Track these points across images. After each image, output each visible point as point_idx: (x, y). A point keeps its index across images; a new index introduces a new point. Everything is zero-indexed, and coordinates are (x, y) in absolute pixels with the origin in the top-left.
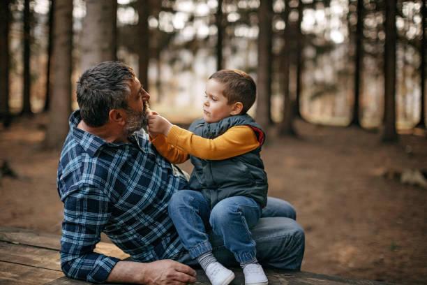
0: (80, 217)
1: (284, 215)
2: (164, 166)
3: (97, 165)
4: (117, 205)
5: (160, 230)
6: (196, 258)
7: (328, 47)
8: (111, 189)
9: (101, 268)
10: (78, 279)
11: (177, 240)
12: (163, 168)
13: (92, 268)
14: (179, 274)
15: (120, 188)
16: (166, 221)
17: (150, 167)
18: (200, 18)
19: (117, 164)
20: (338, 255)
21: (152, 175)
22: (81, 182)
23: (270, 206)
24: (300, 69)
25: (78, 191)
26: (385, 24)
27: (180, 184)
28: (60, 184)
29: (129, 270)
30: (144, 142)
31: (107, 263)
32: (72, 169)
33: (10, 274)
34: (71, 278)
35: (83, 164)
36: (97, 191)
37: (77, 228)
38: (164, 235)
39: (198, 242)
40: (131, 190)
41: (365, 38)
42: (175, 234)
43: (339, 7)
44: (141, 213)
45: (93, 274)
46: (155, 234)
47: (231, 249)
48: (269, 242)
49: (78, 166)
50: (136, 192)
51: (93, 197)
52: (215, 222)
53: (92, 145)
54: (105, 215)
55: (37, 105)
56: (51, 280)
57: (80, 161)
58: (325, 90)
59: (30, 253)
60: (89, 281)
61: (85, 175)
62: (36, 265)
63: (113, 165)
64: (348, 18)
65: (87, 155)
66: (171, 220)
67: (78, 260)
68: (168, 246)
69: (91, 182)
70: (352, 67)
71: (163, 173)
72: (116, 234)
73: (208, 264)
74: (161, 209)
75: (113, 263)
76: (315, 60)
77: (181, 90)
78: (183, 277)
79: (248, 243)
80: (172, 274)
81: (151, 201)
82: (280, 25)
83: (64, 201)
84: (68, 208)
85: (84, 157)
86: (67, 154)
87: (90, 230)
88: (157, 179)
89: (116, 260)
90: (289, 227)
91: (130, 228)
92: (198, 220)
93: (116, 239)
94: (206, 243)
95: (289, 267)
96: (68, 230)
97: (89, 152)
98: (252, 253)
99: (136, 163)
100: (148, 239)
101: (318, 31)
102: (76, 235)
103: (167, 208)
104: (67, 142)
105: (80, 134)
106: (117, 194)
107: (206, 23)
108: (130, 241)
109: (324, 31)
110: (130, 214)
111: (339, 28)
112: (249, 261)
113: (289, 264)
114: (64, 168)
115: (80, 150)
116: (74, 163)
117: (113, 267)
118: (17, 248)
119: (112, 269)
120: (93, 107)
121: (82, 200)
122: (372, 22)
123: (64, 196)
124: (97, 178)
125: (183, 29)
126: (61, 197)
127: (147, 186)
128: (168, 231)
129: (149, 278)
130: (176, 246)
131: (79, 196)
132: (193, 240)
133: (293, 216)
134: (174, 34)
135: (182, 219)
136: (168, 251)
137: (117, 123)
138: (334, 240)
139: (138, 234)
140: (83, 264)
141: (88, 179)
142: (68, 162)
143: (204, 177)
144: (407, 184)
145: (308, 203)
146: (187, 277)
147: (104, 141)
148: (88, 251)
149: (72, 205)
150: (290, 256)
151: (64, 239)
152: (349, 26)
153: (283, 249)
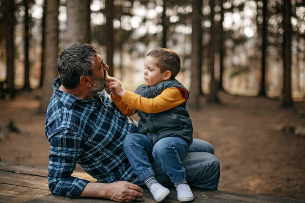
0: (61, 151)
1: (205, 151)
2: (120, 116)
3: (72, 115)
4: (87, 143)
5: (117, 161)
6: (143, 181)
7: (242, 40)
8: (83, 131)
9: (76, 187)
10: (60, 195)
11: (130, 169)
12: (119, 118)
13: (70, 187)
14: (131, 191)
15: (89, 131)
16: (121, 155)
17: (110, 116)
18: (150, 20)
19: (87, 114)
20: (249, 185)
21: (111, 122)
22: (61, 126)
23: (195, 144)
24: (223, 56)
25: (59, 133)
26: (283, 22)
27: (132, 129)
28: (47, 129)
29: (95, 188)
30: (105, 100)
31: (80, 184)
32: (55, 118)
33: (13, 192)
34: (56, 194)
35: (63, 114)
36: (73, 132)
37: (59, 159)
38: (120, 165)
39: (144, 170)
40: (96, 132)
41: (268, 32)
42: (128, 164)
43: (250, 11)
44: (104, 148)
45: (71, 191)
46: (114, 164)
47: (167, 174)
48: (195, 169)
49: (59, 116)
50: (100, 133)
51: (70, 137)
52: (156, 154)
53: (68, 101)
54: (79, 150)
55: (34, 83)
56: (42, 196)
57: (60, 112)
58: (240, 71)
59: (27, 179)
60: (68, 197)
61: (64, 122)
62: (32, 187)
63: (83, 114)
64: (256, 19)
65: (65, 108)
66: (125, 155)
67: (60, 182)
68: (123, 172)
69: (68, 127)
70: (260, 54)
71: (119, 121)
72: (87, 164)
73: (151, 184)
74: (118, 146)
75: (85, 184)
76: (233, 49)
77: (138, 71)
78: (133, 193)
79: (180, 169)
80: (126, 191)
81: (110, 140)
82: (207, 24)
83: (49, 140)
84: (53, 145)
85: (63, 110)
86: (52, 108)
87: (68, 160)
88: (115, 125)
89: (87, 182)
90: (209, 158)
91: (96, 159)
92: (143, 153)
93: (87, 168)
94: (150, 170)
95: (209, 187)
96: (53, 160)
97: (66, 106)
98: (183, 176)
99: (100, 113)
100: (109, 168)
101: (235, 28)
102: (58, 164)
103: (122, 145)
104: (52, 100)
105: (60, 94)
106: (86, 135)
107: (155, 23)
108: (97, 169)
109: (240, 29)
110: (96, 149)
111: (250, 26)
112: (180, 182)
113: (210, 185)
114: (49, 118)
115: (60, 105)
116: (56, 114)
117: (85, 186)
118: (18, 175)
119: (84, 188)
120: (69, 74)
121: (62, 139)
122: (274, 21)
123: (49, 137)
124: (72, 123)
125: (138, 28)
126: (47, 137)
127: (108, 130)
128: (124, 162)
129: (110, 194)
130: (129, 173)
131: (60, 136)
132: (140, 168)
133: (212, 151)
134: (132, 31)
135: (133, 154)
136: (123, 176)
137: (86, 85)
138: (246, 175)
139: (102, 164)
140: (63, 184)
141: (66, 124)
142: (52, 113)
143: (147, 125)
144: (299, 135)
145: (228, 149)
146: (136, 193)
147: (77, 98)
148: (67, 175)
149: (55, 143)
150: (210, 179)
151: (50, 167)
152: (258, 24)
153: (204, 174)
